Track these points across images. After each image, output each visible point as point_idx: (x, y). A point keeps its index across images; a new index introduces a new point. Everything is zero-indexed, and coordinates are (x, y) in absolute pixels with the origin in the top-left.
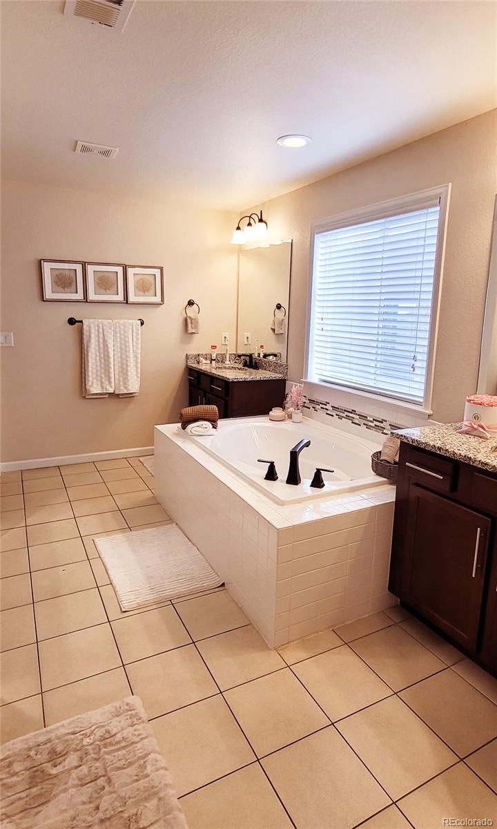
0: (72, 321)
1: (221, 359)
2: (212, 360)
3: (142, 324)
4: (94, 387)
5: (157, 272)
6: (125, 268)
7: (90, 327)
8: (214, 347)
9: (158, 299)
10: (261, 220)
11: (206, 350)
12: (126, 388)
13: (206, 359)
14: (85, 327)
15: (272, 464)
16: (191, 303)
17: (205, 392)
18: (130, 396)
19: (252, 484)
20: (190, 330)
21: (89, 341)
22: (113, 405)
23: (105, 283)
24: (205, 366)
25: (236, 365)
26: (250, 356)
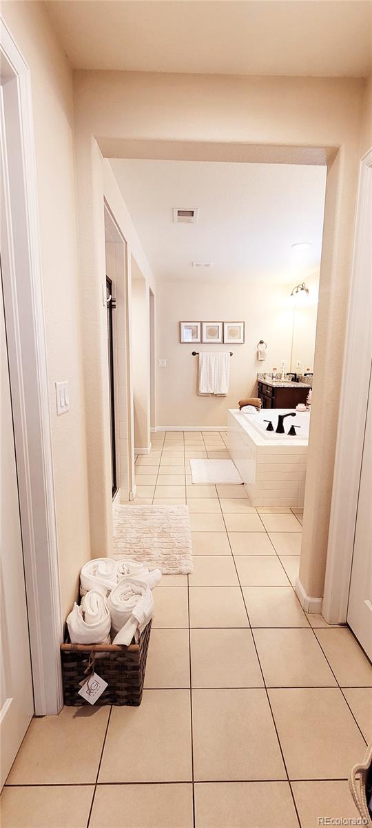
0: (194, 354)
1: (279, 377)
2: (273, 377)
3: (231, 355)
4: (203, 390)
5: (242, 325)
6: (223, 323)
7: (202, 356)
8: (275, 369)
9: (241, 341)
10: (302, 289)
11: (269, 371)
12: (220, 391)
13: (270, 376)
14: (200, 357)
15: (271, 422)
16: (261, 342)
17: (264, 395)
18: (222, 396)
19: (260, 433)
20: (260, 359)
21: (202, 364)
22: (212, 400)
23: (212, 333)
24: (268, 381)
25: (288, 380)
26: (295, 375)
